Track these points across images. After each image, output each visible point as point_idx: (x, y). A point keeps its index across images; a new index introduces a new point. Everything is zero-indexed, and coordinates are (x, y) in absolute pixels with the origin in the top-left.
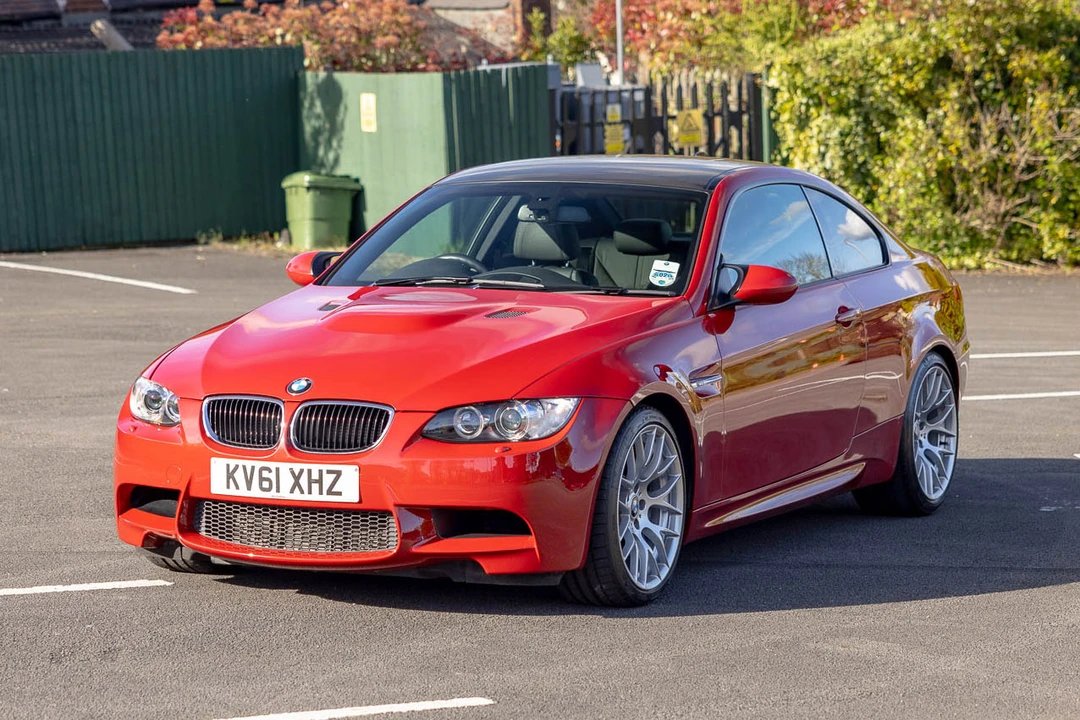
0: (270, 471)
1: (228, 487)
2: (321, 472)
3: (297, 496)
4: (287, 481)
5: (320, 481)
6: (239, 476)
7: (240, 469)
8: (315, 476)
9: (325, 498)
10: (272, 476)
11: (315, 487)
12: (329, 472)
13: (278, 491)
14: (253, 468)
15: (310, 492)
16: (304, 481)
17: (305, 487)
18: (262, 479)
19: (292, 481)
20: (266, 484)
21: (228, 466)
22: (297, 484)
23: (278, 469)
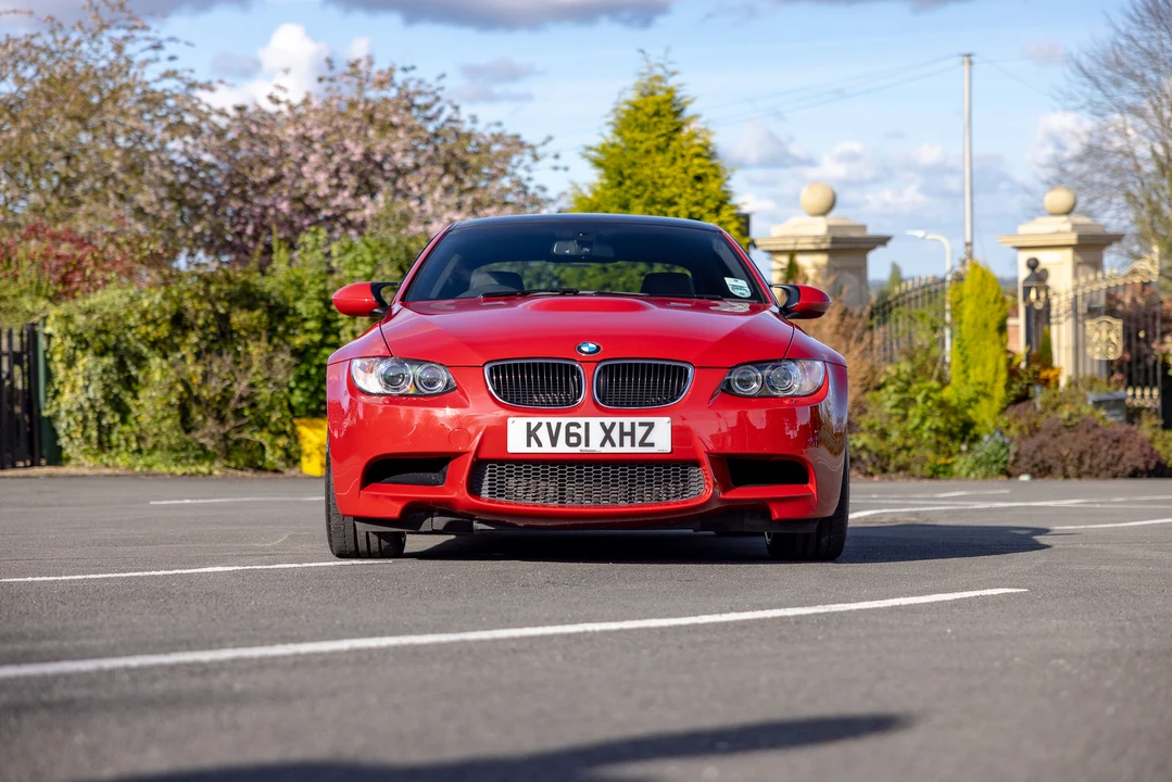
0: (578, 426)
1: (529, 445)
2: (633, 425)
3: (608, 449)
4: (597, 435)
5: (632, 434)
6: (543, 434)
7: (544, 427)
8: (627, 429)
9: (638, 449)
10: (581, 431)
11: (627, 440)
12: (641, 424)
13: (587, 445)
14: (559, 425)
15: (622, 445)
16: (615, 434)
17: (617, 441)
18: (568, 435)
19: (603, 435)
20: (573, 440)
21: (529, 424)
22: (608, 437)
23: (587, 424)
